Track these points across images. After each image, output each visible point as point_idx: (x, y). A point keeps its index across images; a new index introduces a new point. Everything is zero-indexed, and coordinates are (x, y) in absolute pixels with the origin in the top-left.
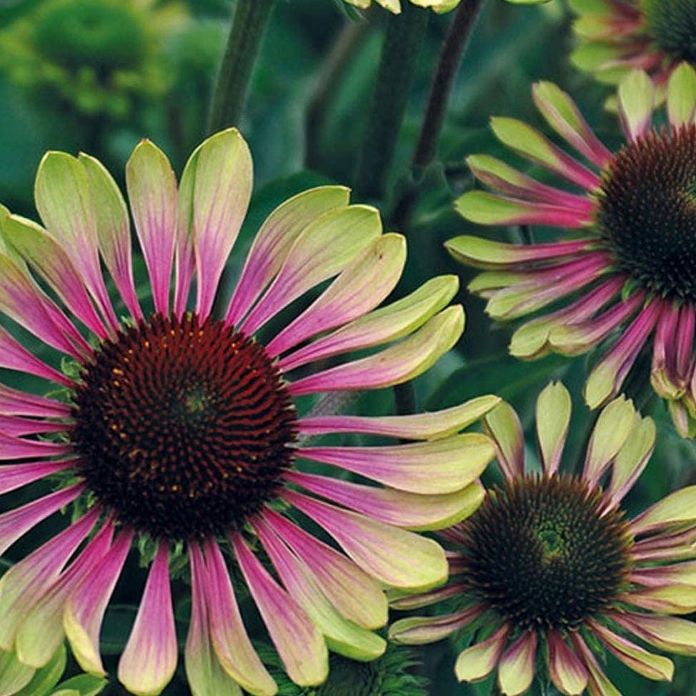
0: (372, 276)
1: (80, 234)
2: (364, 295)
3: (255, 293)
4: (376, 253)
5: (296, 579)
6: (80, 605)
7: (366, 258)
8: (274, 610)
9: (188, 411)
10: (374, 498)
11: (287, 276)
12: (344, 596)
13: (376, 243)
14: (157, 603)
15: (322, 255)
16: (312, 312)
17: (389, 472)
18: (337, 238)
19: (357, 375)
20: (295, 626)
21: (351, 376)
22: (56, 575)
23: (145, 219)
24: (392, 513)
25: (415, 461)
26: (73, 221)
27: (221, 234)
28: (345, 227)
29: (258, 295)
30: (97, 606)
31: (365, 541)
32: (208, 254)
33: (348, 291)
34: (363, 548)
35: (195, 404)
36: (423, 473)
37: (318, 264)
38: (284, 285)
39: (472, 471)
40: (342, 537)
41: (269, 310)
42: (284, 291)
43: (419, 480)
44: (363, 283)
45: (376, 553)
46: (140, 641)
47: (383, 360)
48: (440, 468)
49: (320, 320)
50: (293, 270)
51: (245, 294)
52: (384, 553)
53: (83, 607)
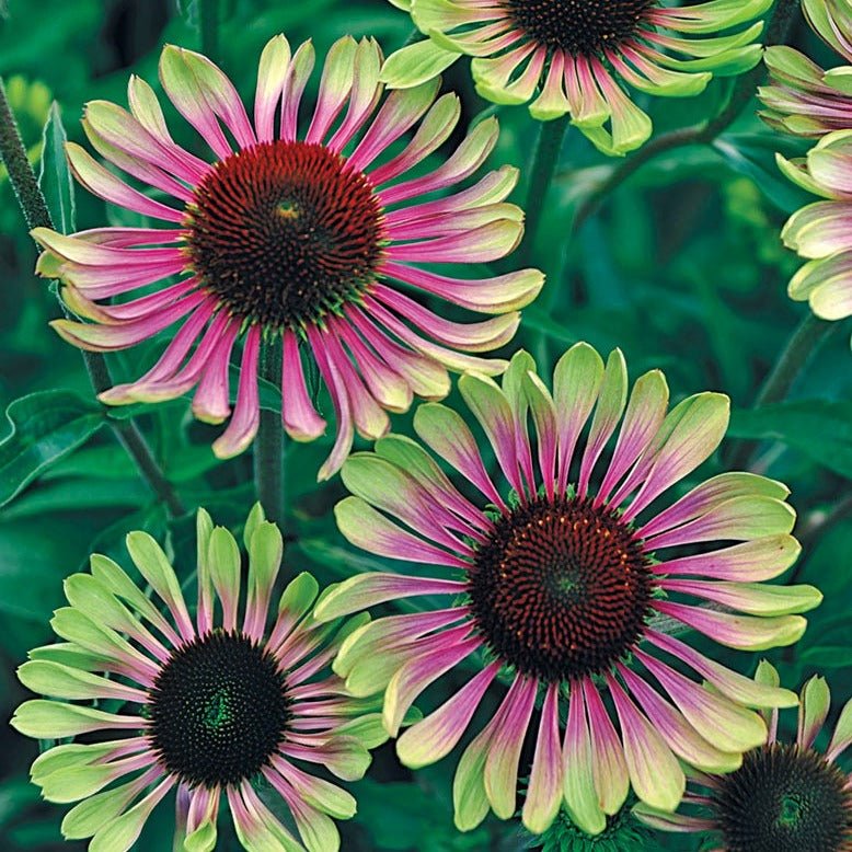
0: (770, 556)
1: (579, 407)
2: (756, 566)
3: (677, 520)
4: (779, 543)
5: (578, 741)
6: (413, 671)
7: (771, 542)
8: (546, 754)
9: (556, 588)
10: (671, 716)
11: (708, 521)
12: (606, 773)
13: (783, 535)
14: (468, 700)
15: (744, 520)
16: (712, 557)
17: (691, 705)
18: (761, 515)
19: (711, 622)
20: (552, 776)
21: (707, 621)
22: (413, 639)
23: (634, 421)
24: (678, 735)
25: (715, 708)
26: (579, 397)
27: (680, 464)
28: (770, 511)
29: (679, 523)
30: (426, 677)
31: (643, 743)
32: (663, 473)
33: (745, 557)
34: (639, 748)
35: (566, 584)
36: (713, 720)
37: (737, 525)
38: (702, 526)
39: (743, 744)
40: (628, 730)
41: (680, 538)
42: (699, 531)
43: (707, 724)
44: (760, 558)
45: (645, 758)
46: (439, 719)
47: (737, 622)
48: (727, 725)
49: (712, 566)
50: (713, 520)
51: (671, 517)
52: (650, 761)
53: (415, 673)
